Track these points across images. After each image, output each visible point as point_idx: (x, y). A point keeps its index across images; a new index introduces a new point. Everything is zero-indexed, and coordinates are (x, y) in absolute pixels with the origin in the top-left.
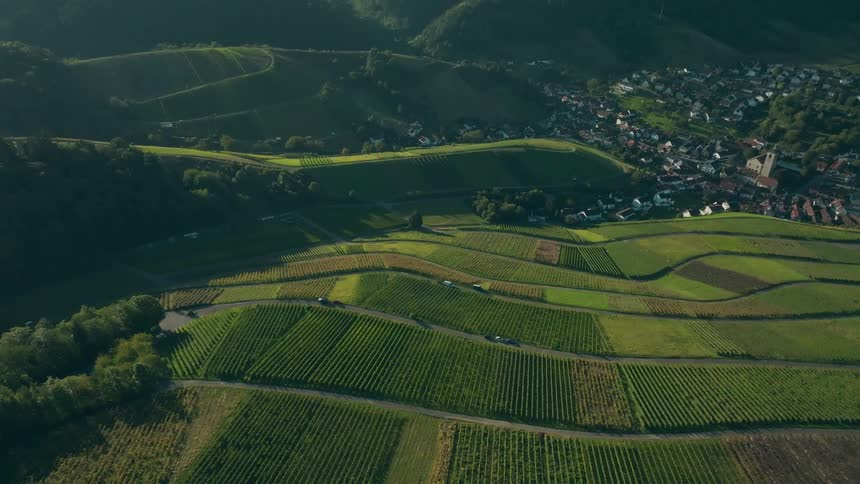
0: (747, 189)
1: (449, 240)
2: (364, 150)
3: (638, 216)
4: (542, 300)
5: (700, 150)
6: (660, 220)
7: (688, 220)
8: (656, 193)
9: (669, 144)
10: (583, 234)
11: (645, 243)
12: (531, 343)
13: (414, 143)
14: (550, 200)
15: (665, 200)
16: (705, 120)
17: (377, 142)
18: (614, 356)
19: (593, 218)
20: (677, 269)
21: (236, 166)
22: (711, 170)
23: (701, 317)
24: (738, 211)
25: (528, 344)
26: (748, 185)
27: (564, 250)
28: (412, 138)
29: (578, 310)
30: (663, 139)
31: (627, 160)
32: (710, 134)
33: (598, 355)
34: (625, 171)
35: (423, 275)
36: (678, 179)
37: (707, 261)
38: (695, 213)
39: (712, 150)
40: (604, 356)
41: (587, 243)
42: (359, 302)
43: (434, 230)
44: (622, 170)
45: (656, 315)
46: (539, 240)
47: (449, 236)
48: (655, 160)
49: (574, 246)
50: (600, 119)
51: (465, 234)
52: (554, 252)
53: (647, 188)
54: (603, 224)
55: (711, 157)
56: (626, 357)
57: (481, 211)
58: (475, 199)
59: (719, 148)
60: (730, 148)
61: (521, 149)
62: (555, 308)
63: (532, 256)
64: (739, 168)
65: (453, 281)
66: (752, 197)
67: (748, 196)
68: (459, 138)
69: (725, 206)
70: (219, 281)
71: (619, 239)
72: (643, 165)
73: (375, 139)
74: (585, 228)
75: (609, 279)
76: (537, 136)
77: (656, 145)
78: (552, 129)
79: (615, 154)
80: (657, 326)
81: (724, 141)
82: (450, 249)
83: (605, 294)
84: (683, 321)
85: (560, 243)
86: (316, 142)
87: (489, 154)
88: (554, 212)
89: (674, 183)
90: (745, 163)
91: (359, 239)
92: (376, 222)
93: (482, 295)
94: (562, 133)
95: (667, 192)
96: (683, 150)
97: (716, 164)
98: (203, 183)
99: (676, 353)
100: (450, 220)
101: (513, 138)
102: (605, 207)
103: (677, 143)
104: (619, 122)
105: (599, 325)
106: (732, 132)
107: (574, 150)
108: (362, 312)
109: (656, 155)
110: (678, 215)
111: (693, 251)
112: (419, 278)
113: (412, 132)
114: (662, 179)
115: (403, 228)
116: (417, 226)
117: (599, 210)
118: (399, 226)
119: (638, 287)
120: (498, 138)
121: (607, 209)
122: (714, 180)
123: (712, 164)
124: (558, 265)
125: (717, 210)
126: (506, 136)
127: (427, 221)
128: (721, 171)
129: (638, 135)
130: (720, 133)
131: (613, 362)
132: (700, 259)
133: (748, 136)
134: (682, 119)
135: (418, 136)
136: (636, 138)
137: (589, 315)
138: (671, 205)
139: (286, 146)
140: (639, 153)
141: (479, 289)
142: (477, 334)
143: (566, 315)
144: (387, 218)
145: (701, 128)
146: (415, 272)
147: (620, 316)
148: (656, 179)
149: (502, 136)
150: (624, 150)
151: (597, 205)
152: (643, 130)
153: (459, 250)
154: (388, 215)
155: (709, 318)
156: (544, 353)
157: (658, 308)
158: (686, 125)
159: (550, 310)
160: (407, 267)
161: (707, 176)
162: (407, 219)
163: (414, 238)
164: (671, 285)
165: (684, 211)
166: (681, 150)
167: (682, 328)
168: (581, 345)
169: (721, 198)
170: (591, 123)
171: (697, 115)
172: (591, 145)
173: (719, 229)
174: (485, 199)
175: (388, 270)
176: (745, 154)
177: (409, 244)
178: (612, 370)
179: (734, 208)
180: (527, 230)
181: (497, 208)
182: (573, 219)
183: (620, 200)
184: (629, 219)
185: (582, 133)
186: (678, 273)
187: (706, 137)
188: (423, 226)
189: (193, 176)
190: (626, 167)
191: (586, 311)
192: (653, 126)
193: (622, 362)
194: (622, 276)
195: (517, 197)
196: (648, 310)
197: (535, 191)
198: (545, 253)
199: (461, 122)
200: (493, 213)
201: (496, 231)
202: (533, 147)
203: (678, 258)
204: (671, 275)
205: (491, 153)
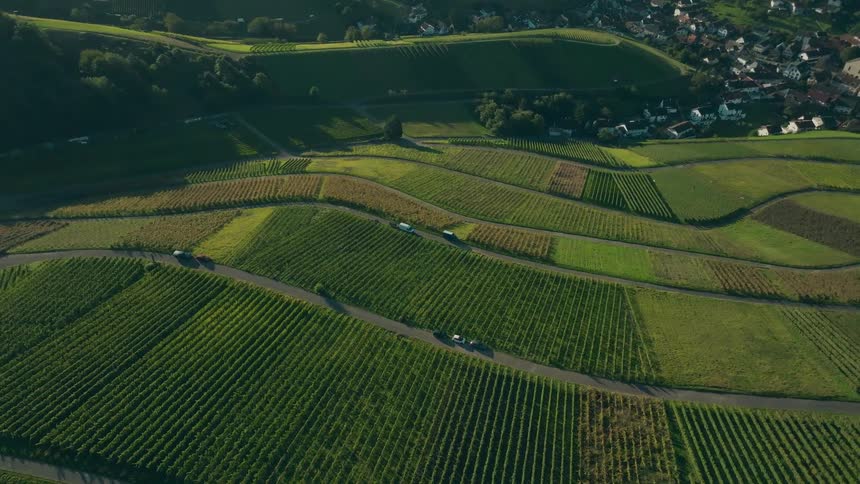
0: (843, 100)
1: (433, 158)
2: (346, 37)
3: (696, 132)
4: (547, 260)
5: (781, 49)
6: (727, 139)
7: (764, 140)
8: (721, 103)
9: (741, 40)
10: (621, 155)
11: (706, 169)
12: (515, 351)
13: (414, 30)
14: (580, 107)
15: (734, 112)
16: (789, 10)
17: (364, 29)
18: (660, 384)
19: (637, 132)
20: (756, 212)
21: (160, 48)
22: (797, 74)
23: (806, 301)
24: (835, 128)
25: (508, 351)
26: (845, 95)
27: (592, 177)
28: (412, 24)
29: (604, 280)
30: (734, 35)
31: (686, 60)
32: (795, 30)
33: (632, 382)
34: (683, 72)
35: (373, 212)
36: (750, 84)
37: (803, 201)
38: (775, 130)
39: (797, 50)
40: (643, 384)
41: (625, 167)
42: (240, 261)
43: (419, 144)
44: (679, 72)
45: (731, 293)
46: (559, 162)
47: (435, 151)
48: (721, 60)
49: (606, 171)
50: (653, 8)
51: (459, 149)
52: (578, 179)
53: (710, 97)
54: (649, 142)
55: (795, 57)
56: (683, 388)
57: (486, 119)
58: (480, 103)
59: (806, 46)
60: (821, 47)
61: (550, 40)
62: (567, 274)
63: (545, 185)
64: (834, 74)
65: (413, 223)
66: (849, 111)
67: (845, 109)
68: (471, 27)
69: (817, 122)
70: (68, 210)
71: (672, 164)
72: (706, 67)
73: (364, 24)
74: (624, 146)
75: (655, 223)
76: (572, 25)
77: (723, 41)
78: (591, 19)
79: (671, 52)
80: (734, 318)
81: (813, 38)
82: (432, 170)
83: (648, 249)
84: (777, 307)
85: (587, 167)
86: (287, 25)
87: (506, 44)
88: (584, 124)
89: (746, 90)
90: (842, 66)
91: (311, 153)
92: (339, 129)
93: (454, 248)
94: (604, 24)
95: (737, 101)
96: (758, 48)
97: (803, 67)
98: (104, 69)
99: (776, 384)
100: (443, 130)
101: (540, 28)
102: (653, 118)
103: (751, 40)
104: (677, 12)
105: (638, 312)
106: (825, 27)
107: (617, 42)
108: (239, 278)
109: (723, 55)
110: (753, 132)
111: (780, 184)
112: (365, 216)
113: (414, 17)
114: (731, 84)
115: (374, 139)
116: (394, 136)
117: (645, 123)
118: (372, 136)
119: (698, 239)
120: (522, 26)
121: (656, 122)
122: (800, 87)
123: (799, 67)
124: (581, 199)
125: (805, 126)
126: (531, 25)
127: (409, 130)
128: (809, 77)
129: (701, 29)
130: (809, 28)
131: (658, 399)
132: (790, 197)
133: (845, 32)
134: (760, 10)
135: (419, 23)
136: (697, 32)
137: (620, 290)
138: (742, 120)
139: (249, 30)
140: (701, 51)
141: (452, 238)
142: (421, 327)
143: (582, 290)
144: (358, 125)
145: (784, 21)
146: (361, 207)
147: (671, 293)
148: (722, 84)
149: (527, 26)
150: (682, 47)
151: (643, 117)
152: (707, 24)
153: (445, 172)
154: (358, 121)
155: (820, 302)
156: (535, 371)
157: (733, 282)
158: (764, 17)
159: (557, 279)
160: (350, 199)
161: (790, 83)
162: (383, 125)
163: (385, 153)
164: (749, 237)
165: (759, 127)
166: (756, 48)
167: (777, 322)
168: (603, 356)
169: (809, 110)
170: (642, 13)
171: (780, 5)
172: (640, 39)
173: (815, 153)
174: (493, 104)
175: (322, 201)
176: (842, 55)
177: (377, 161)
178: (656, 418)
179: (829, 125)
180: (545, 147)
181: (507, 115)
182: (609, 134)
183: (674, 111)
184: (686, 136)
185: (629, 24)
186: (760, 218)
187: (791, 33)
188: (403, 136)
189: (90, 59)
190: (684, 69)
191: (616, 282)
192: (721, 18)
193: (677, 400)
194: (674, 220)
195: (537, 102)
196: (717, 285)
197: (561, 95)
198: (565, 181)
199: (477, 8)
200: (500, 123)
201: (501, 146)
202: (564, 37)
203: (757, 195)
204: (747, 219)
205: (508, 42)
